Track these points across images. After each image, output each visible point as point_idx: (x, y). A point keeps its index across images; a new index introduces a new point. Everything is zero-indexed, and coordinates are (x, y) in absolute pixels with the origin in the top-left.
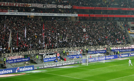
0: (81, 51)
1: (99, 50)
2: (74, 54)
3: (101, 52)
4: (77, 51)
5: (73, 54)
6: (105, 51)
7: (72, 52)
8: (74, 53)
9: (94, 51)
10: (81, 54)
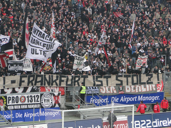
0: (56, 94)
1: (133, 91)
2: (30, 107)
3: (140, 98)
4: (41, 95)
5: (26, 107)
6: (156, 98)
7: (19, 96)
8: (26, 102)
9: (114, 96)
10: (57, 106)
